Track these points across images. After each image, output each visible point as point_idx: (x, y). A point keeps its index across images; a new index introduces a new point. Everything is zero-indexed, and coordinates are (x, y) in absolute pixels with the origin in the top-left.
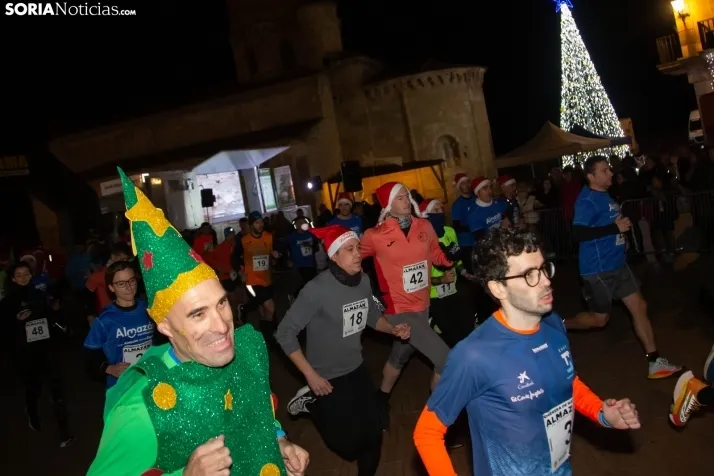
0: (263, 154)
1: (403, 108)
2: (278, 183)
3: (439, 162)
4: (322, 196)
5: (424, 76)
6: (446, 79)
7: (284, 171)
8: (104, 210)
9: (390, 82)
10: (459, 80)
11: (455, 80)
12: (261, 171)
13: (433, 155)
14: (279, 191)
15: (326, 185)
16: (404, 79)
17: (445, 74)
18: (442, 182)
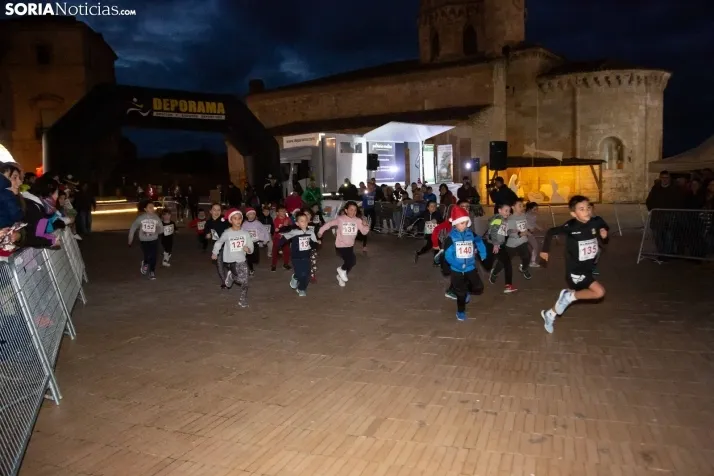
0: (429, 130)
1: (573, 105)
2: (440, 159)
3: (600, 162)
4: (479, 179)
5: (602, 75)
6: (625, 81)
7: (445, 149)
8: (283, 160)
9: (565, 78)
10: (639, 82)
11: (634, 82)
12: (426, 146)
13: (597, 154)
14: (439, 167)
15: (484, 169)
16: (581, 76)
17: (625, 75)
18: (599, 182)
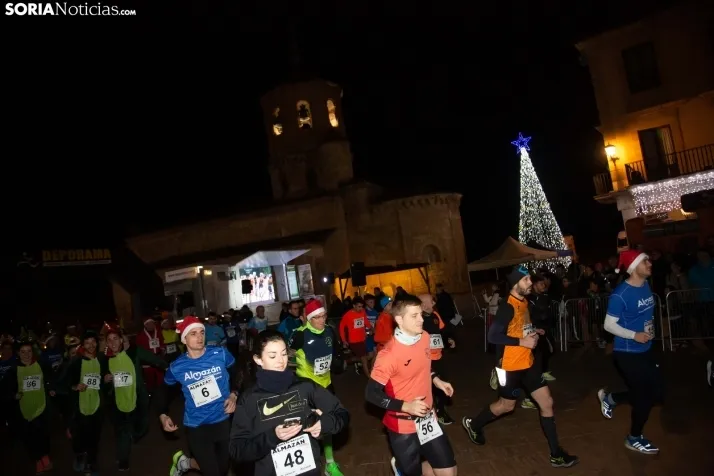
0: (291, 255)
1: (398, 223)
2: (301, 277)
3: (425, 265)
4: (334, 289)
5: (415, 199)
6: (432, 202)
7: (306, 268)
8: (167, 293)
9: (389, 203)
10: (442, 203)
11: (439, 203)
12: (288, 268)
13: (420, 260)
14: (301, 283)
15: (337, 280)
16: (400, 201)
17: (431, 198)
18: (427, 281)
